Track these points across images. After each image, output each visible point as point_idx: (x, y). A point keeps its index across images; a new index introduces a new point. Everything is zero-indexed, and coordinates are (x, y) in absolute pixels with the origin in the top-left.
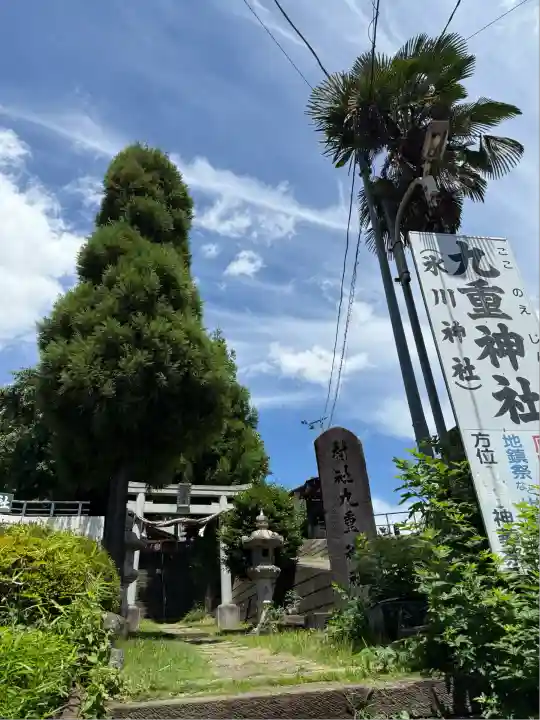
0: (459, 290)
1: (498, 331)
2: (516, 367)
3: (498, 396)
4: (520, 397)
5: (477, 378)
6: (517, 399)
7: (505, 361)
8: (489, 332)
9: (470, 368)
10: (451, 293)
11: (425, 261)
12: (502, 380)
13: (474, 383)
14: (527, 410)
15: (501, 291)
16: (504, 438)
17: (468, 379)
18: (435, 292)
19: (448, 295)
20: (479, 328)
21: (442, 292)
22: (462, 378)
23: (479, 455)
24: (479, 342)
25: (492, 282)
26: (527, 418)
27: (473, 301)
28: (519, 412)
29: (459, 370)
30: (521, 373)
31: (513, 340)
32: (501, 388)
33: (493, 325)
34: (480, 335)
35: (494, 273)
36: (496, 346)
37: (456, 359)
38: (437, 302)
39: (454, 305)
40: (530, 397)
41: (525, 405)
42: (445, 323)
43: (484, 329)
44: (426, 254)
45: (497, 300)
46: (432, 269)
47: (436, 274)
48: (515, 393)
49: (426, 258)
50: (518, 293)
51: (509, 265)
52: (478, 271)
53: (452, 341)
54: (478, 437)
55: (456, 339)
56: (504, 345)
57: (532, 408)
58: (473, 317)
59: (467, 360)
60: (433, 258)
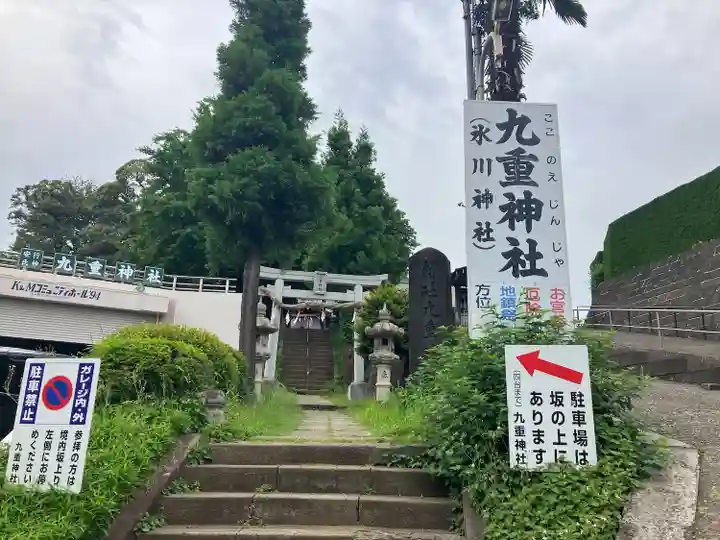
0: (497, 159)
1: (522, 197)
2: (529, 229)
3: (506, 255)
4: (526, 256)
5: (493, 240)
6: (522, 257)
7: (521, 225)
8: (514, 199)
9: (489, 230)
10: (489, 161)
11: (473, 130)
12: (513, 241)
13: (488, 244)
14: (528, 267)
15: (536, 159)
16: (503, 288)
17: (485, 240)
18: (475, 161)
19: (486, 164)
20: (506, 195)
21: (482, 161)
22: (480, 240)
23: (478, 301)
24: (502, 208)
25: (529, 150)
26: (525, 273)
27: (507, 170)
28: (520, 268)
29: (478, 233)
30: (531, 236)
31: (533, 206)
32: (511, 248)
33: (518, 192)
34: (506, 201)
35: (535, 141)
36: (516, 211)
37: (479, 224)
38: (475, 171)
39: (489, 174)
40: (534, 255)
41: (528, 263)
42: (477, 191)
43: (510, 196)
44: (476, 123)
45: (530, 168)
46: (478, 138)
47: (480, 143)
48: (521, 253)
49: (475, 127)
50: (552, 160)
51: (552, 133)
52: (520, 139)
53: (479, 207)
54: (481, 287)
55: (483, 205)
56: (524, 211)
57: (533, 264)
58: (504, 185)
59: (488, 224)
60: (481, 127)
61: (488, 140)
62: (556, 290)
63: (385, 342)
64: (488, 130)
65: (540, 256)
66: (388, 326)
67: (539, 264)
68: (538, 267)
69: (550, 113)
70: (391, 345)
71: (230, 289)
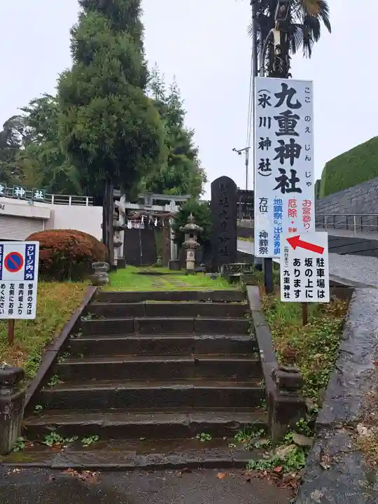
0: (275, 117)
1: (289, 143)
2: (292, 163)
3: (277, 179)
4: (289, 180)
5: (270, 170)
6: (287, 181)
7: (287, 161)
8: (284, 144)
9: (268, 164)
10: (270, 118)
11: (260, 98)
12: (282, 171)
13: (268, 172)
14: (290, 187)
15: (298, 118)
16: (275, 200)
17: (265, 170)
18: (261, 118)
19: (267, 120)
20: (279, 141)
21: (265, 118)
22: (262, 170)
23: (260, 208)
24: (277, 150)
25: (294, 111)
26: (289, 191)
27: (280, 125)
28: (286, 188)
29: (262, 166)
30: (294, 168)
31: (295, 148)
32: (281, 175)
33: (287, 139)
34: (279, 145)
35: (298, 105)
36: (285, 152)
37: (262, 160)
38: (260, 125)
39: (269, 127)
40: (295, 180)
41: (290, 184)
42: (262, 139)
43: (281, 142)
44: (262, 93)
45: (294, 124)
46: (263, 104)
47: (264, 107)
48: (287, 178)
49: (261, 96)
50: (308, 119)
51: (308, 100)
52: (289, 105)
53: (263, 149)
54: (262, 199)
55: (265, 148)
56: (290, 151)
57: (293, 185)
58: (278, 134)
59: (268, 160)
60: (265, 95)
61: (269, 105)
62: (306, 201)
63: (192, 236)
64: (269, 98)
65: (298, 180)
66: (193, 226)
67: (297, 185)
68: (296, 187)
69: (308, 86)
70: (195, 237)
71: (89, 203)
